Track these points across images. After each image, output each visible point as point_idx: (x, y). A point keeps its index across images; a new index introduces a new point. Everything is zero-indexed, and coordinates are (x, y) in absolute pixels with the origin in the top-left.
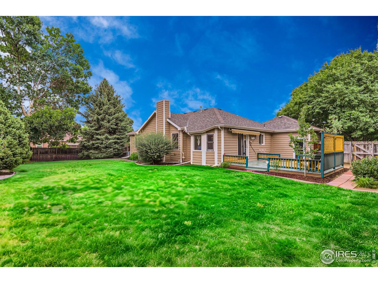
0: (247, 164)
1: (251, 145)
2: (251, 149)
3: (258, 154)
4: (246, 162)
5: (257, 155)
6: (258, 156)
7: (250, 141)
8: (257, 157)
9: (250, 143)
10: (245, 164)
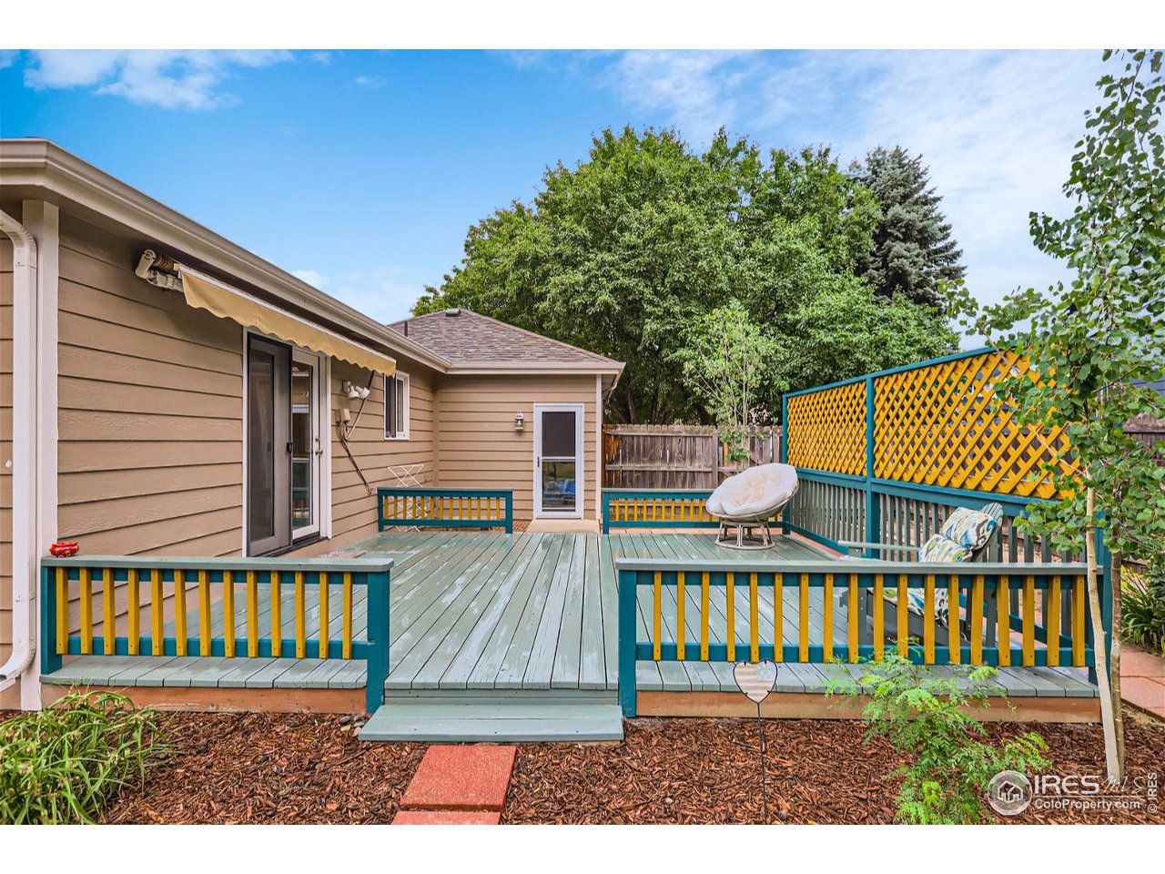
0: (375, 652)
1: (343, 441)
2: (347, 464)
3: (383, 493)
4: (361, 637)
5: (373, 501)
6: (380, 508)
7: (337, 412)
8: (373, 515)
9: (339, 424)
10: (356, 651)
